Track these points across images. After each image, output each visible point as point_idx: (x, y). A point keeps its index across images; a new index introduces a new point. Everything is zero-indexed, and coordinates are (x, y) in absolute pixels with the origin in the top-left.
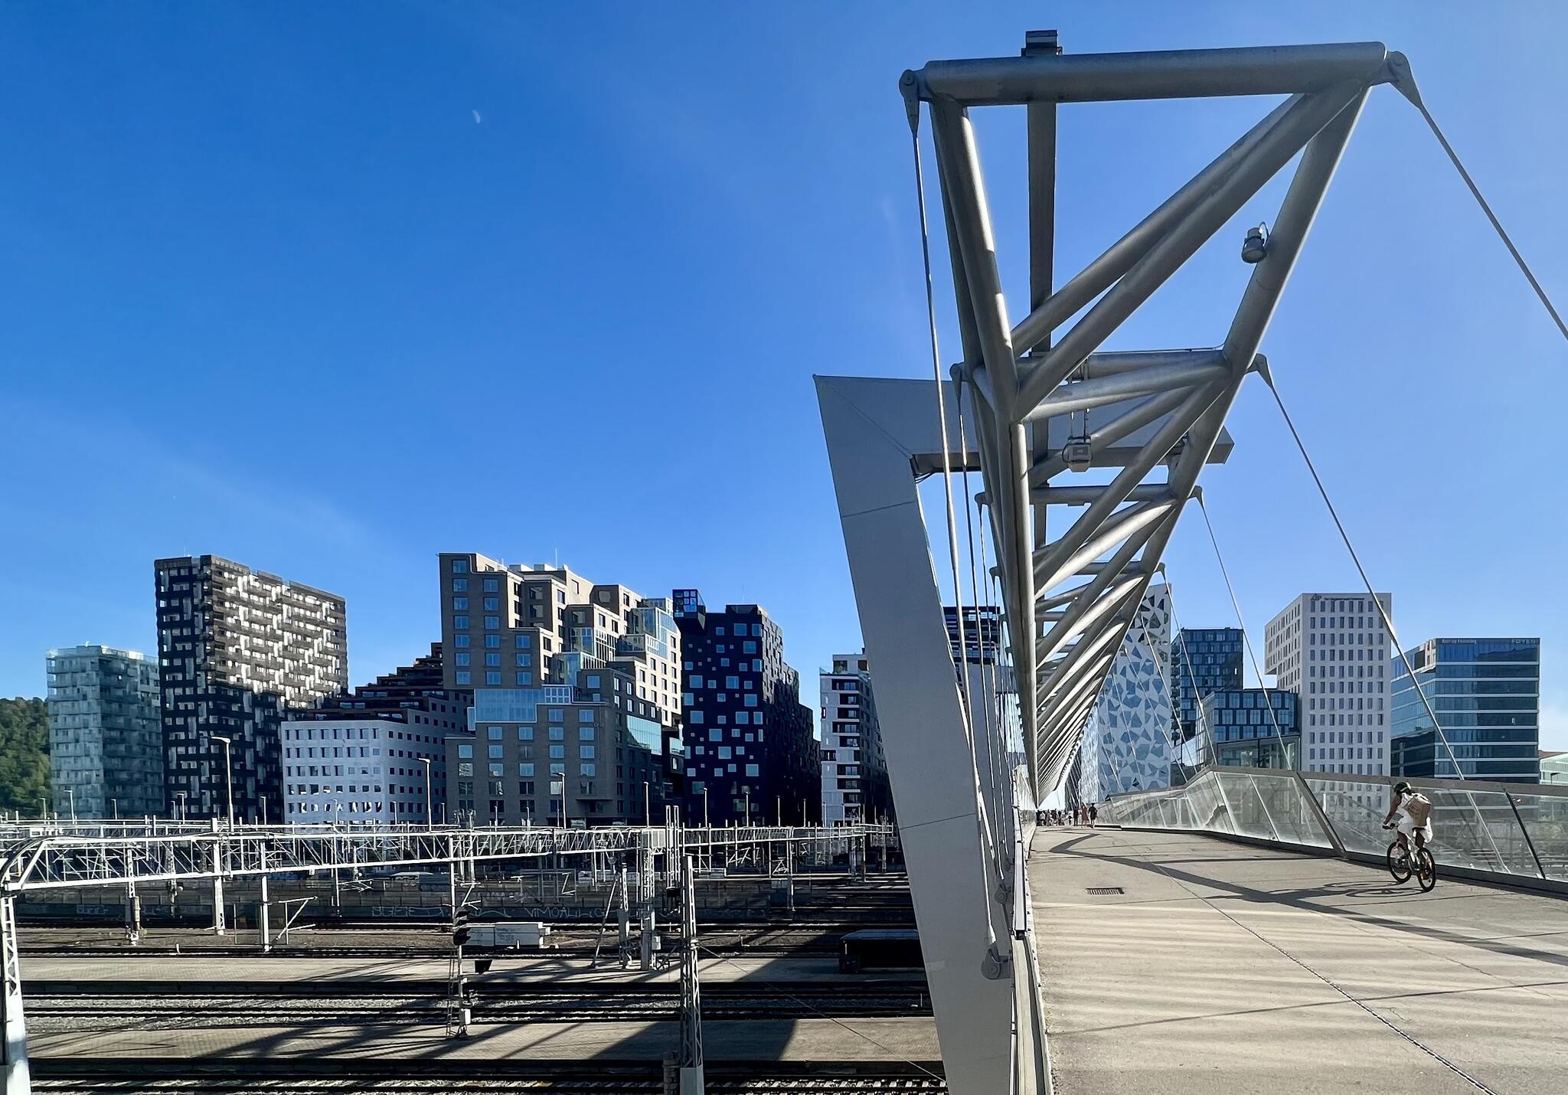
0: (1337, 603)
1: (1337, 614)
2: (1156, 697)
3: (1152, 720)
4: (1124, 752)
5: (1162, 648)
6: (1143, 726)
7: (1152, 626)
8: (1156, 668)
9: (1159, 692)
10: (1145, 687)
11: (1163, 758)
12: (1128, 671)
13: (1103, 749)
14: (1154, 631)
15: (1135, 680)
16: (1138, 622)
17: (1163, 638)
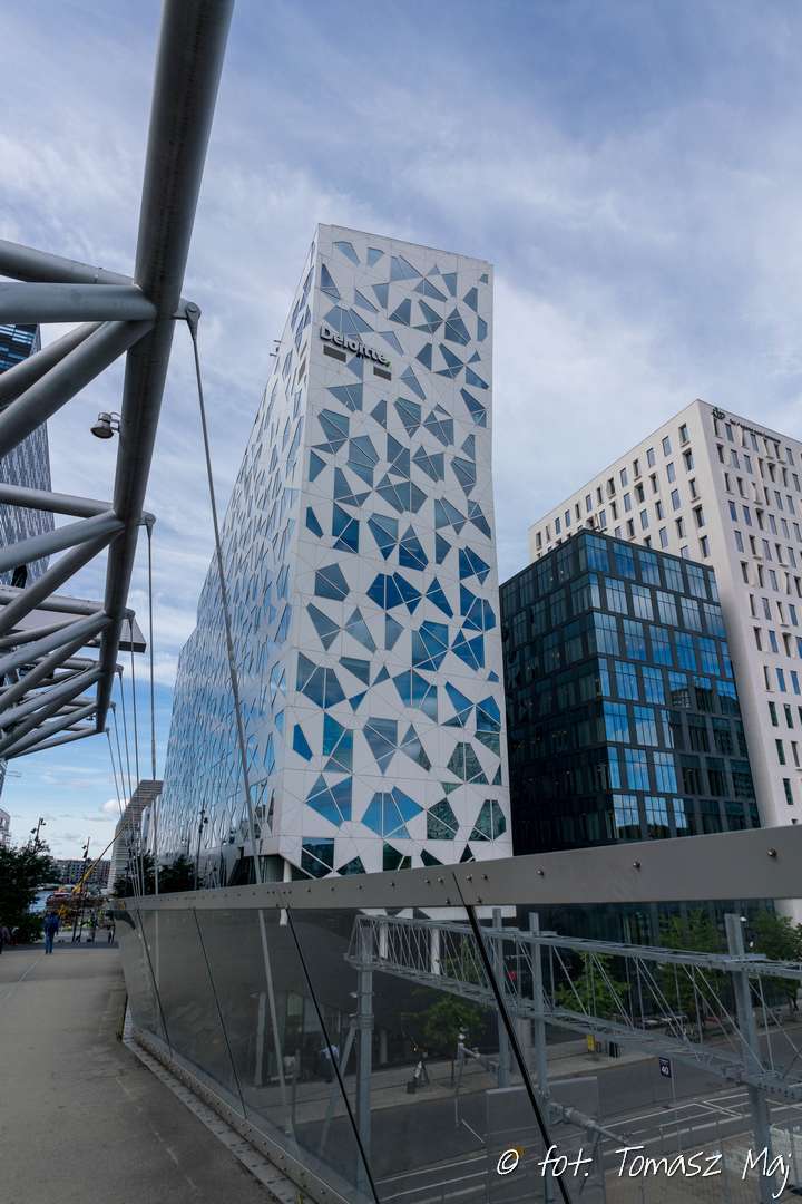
2: (460, 502)
3: (452, 559)
4: (378, 633)
5: (475, 391)
6: (432, 568)
7: (449, 335)
8: (460, 436)
9: (467, 495)
10: (434, 467)
11: (484, 672)
12: (393, 415)
13: (312, 610)
14: (453, 347)
15: (411, 444)
16: (418, 317)
17: (474, 367)
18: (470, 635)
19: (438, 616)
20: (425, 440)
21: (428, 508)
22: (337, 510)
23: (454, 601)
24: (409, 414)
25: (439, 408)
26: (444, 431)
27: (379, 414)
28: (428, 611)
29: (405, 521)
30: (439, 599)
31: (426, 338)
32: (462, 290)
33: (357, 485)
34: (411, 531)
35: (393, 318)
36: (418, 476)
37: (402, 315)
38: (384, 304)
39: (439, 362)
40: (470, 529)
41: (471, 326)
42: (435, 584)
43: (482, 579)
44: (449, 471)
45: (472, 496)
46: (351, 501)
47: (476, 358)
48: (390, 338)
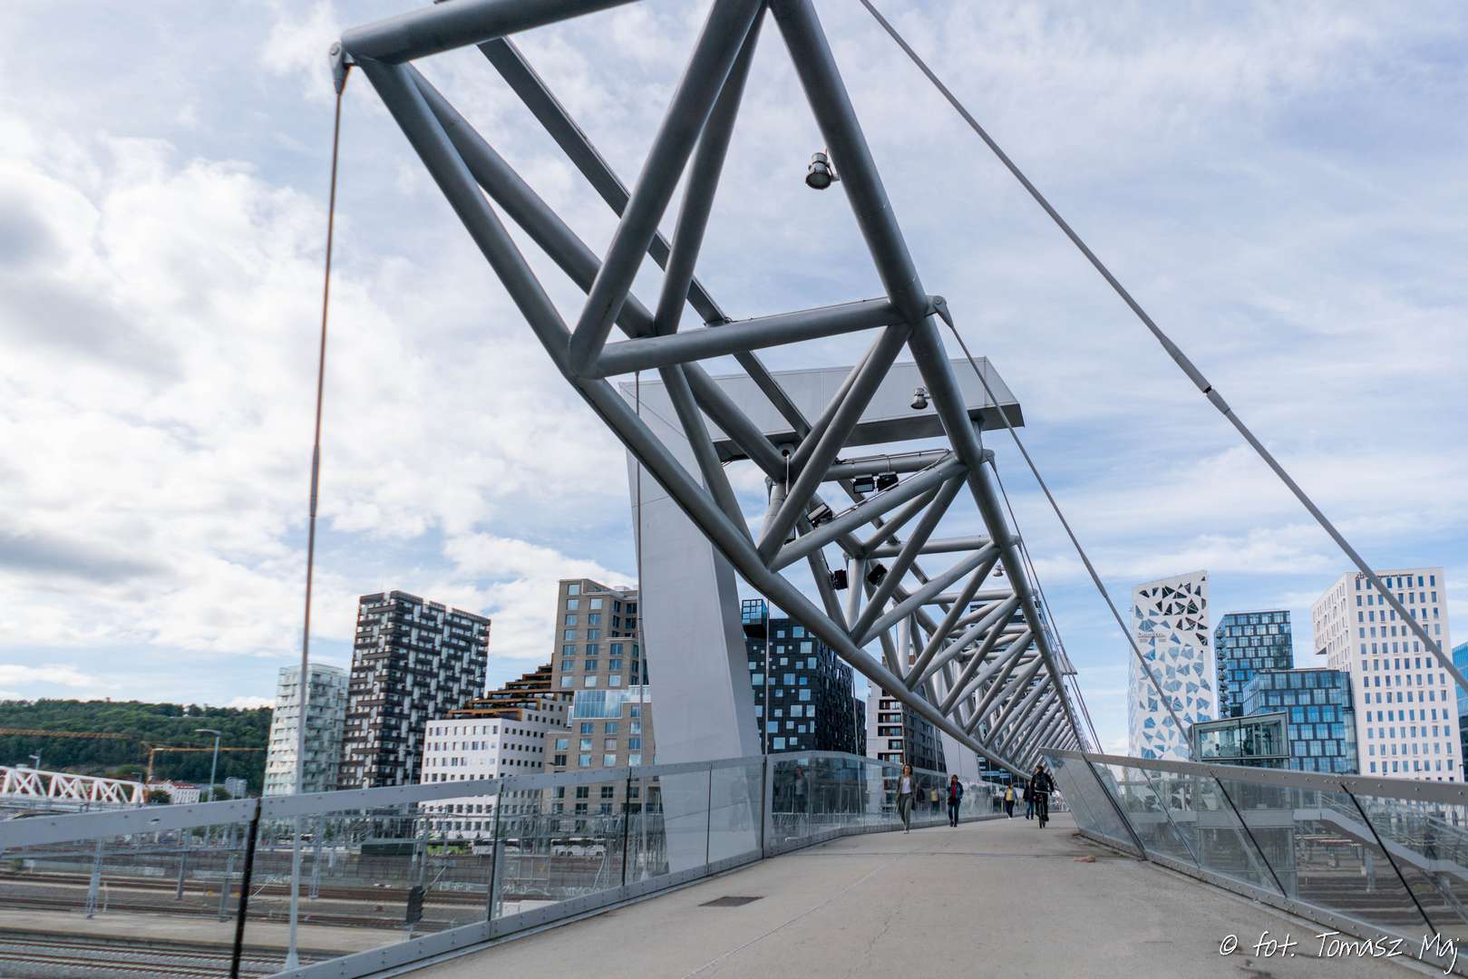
2: (1196, 681)
3: (1194, 704)
4: (1166, 735)
5: (1202, 632)
6: (1186, 709)
7: (1190, 612)
8: (1196, 653)
9: (1199, 676)
10: (1185, 671)
12: (1168, 656)
13: (1144, 733)
14: (1191, 616)
16: (1175, 609)
17: (1202, 622)
20: (1183, 661)
21: (1183, 687)
22: (1150, 699)
24: (1174, 654)
25: (1187, 645)
26: (1189, 655)
27: (1162, 658)
29: (1174, 695)
31: (1179, 617)
32: (1193, 589)
34: (1177, 698)
35: (1166, 614)
36: (1179, 677)
37: (1169, 612)
38: (1161, 610)
39: (1186, 625)
40: (1201, 690)
41: (1198, 603)
42: (1187, 714)
43: (1206, 708)
44: (1192, 670)
45: (1202, 677)
46: (1154, 694)
47: (1202, 617)
48: (1165, 624)
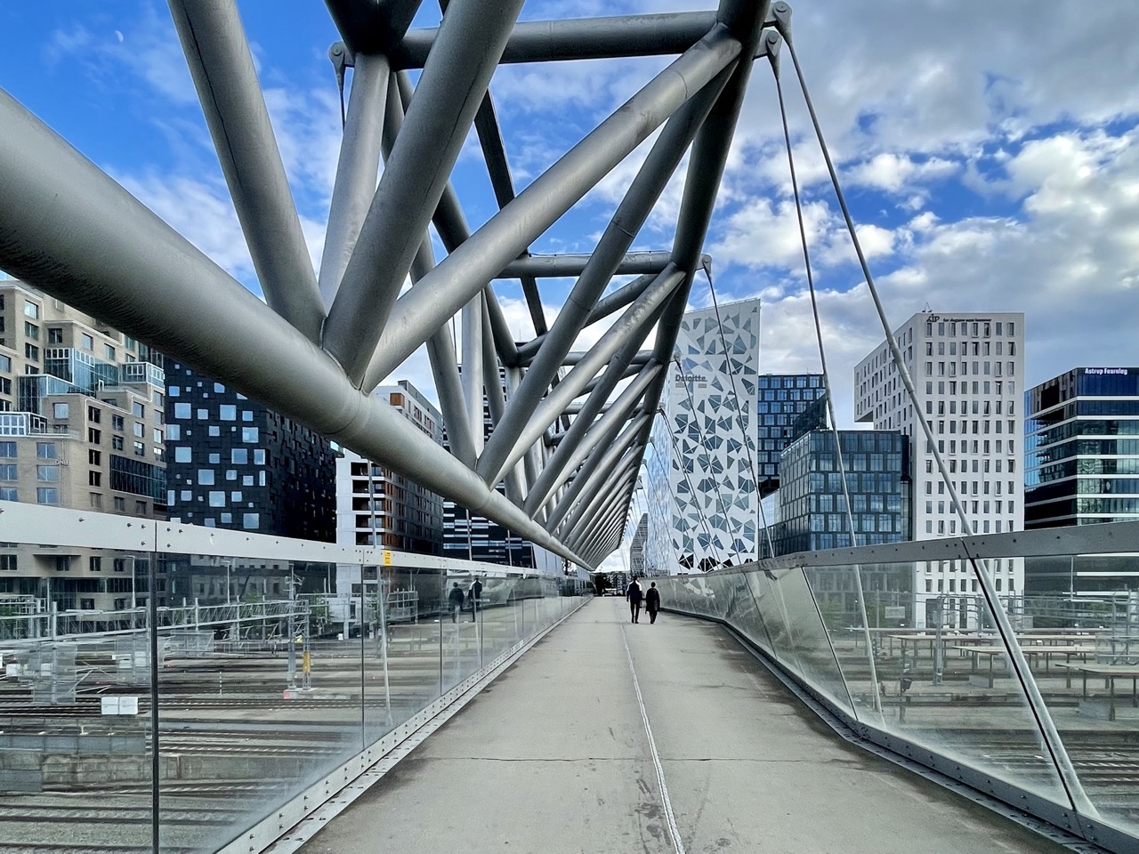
0: (958, 325)
1: (959, 338)
2: (739, 437)
3: (735, 465)
4: (702, 504)
6: (726, 472)
7: (736, 351)
8: (741, 404)
9: (742, 431)
10: (726, 424)
11: (748, 510)
12: (708, 406)
13: (676, 499)
14: (738, 357)
15: (715, 417)
17: (749, 364)
18: (742, 496)
19: (728, 491)
20: (724, 412)
21: (724, 446)
22: (684, 457)
23: (736, 484)
24: (715, 403)
25: (731, 393)
26: (732, 405)
27: (701, 408)
28: (724, 490)
29: (712, 454)
30: (729, 485)
31: (723, 358)
33: (692, 444)
34: (716, 458)
35: (707, 353)
36: (719, 431)
37: (711, 351)
38: (703, 348)
39: (730, 368)
41: (747, 342)
42: (727, 478)
45: (744, 434)
46: (690, 452)
47: (750, 358)
48: (707, 365)
